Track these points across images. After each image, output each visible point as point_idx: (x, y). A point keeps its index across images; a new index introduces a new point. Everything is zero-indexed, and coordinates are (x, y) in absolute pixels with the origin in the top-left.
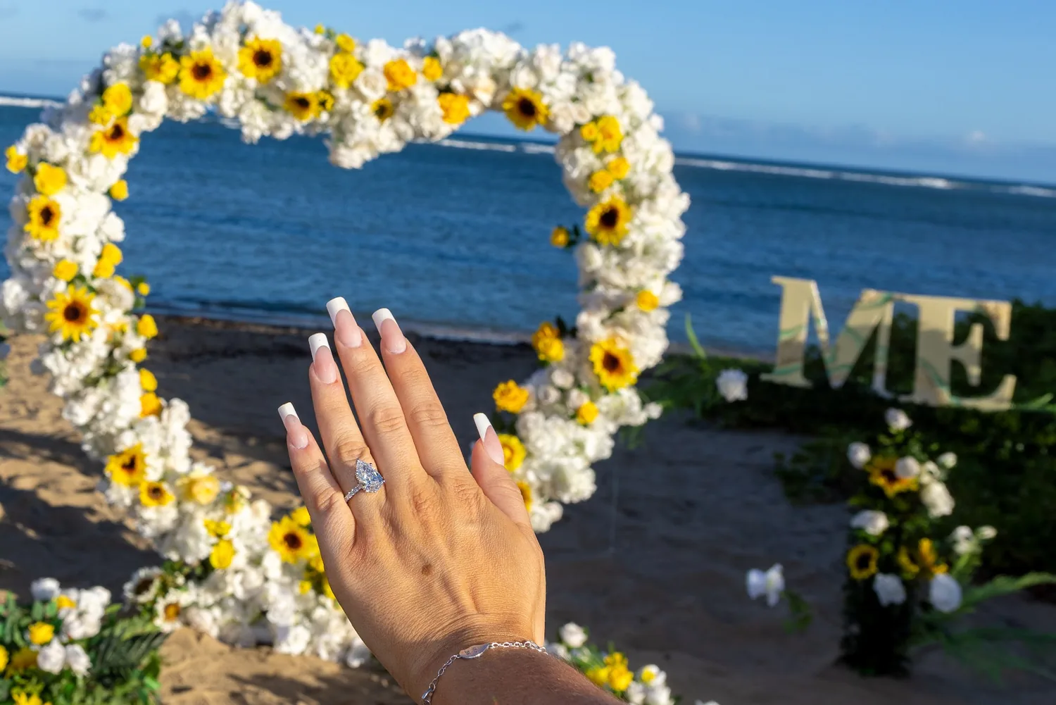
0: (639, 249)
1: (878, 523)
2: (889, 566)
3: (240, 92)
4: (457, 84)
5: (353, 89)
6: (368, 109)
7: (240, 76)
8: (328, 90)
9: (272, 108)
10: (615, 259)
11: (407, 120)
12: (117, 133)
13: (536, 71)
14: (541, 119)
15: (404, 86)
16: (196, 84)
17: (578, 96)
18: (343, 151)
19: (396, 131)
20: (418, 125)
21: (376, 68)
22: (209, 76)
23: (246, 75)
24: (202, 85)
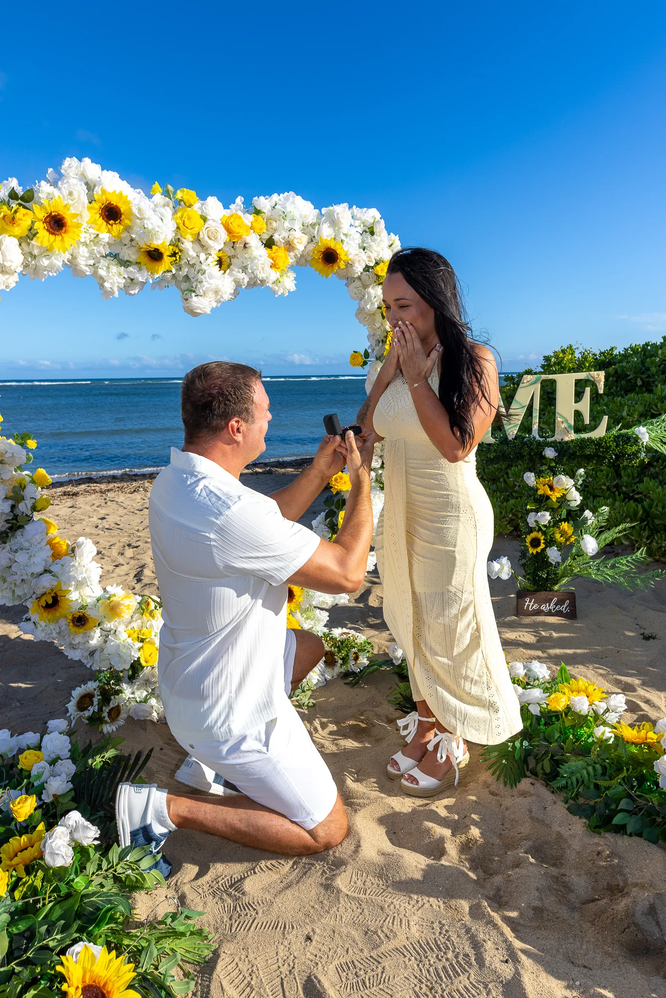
1: (545, 517)
2: (550, 542)
4: (276, 237)
5: (198, 240)
6: (214, 258)
7: (92, 231)
8: (176, 242)
9: (125, 264)
11: (244, 269)
13: (334, 223)
14: (342, 265)
15: (240, 237)
16: (52, 237)
17: (365, 245)
18: (195, 299)
19: (235, 281)
20: (253, 273)
21: (214, 221)
22: (64, 229)
23: (99, 230)
24: (59, 238)
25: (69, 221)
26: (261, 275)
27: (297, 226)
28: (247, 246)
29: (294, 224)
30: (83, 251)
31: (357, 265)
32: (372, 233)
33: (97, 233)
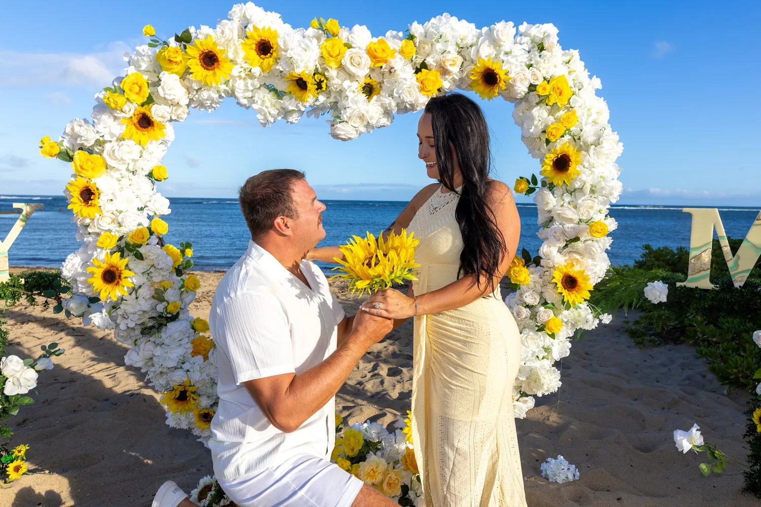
0: (588, 188)
3: (249, 81)
4: (430, 61)
5: (341, 67)
7: (246, 66)
8: (322, 71)
9: (279, 95)
10: (567, 198)
11: (391, 95)
12: (145, 122)
13: (495, 42)
14: (502, 84)
15: (386, 62)
16: (206, 72)
17: (532, 62)
18: (339, 125)
19: (382, 106)
20: (399, 97)
21: (360, 48)
22: (216, 64)
23: (251, 65)
24: (211, 72)
25: (220, 57)
26: (408, 99)
27: (452, 49)
28: (392, 70)
29: (447, 46)
30: (240, 85)
31: (518, 84)
32: (541, 48)
33: (250, 67)
